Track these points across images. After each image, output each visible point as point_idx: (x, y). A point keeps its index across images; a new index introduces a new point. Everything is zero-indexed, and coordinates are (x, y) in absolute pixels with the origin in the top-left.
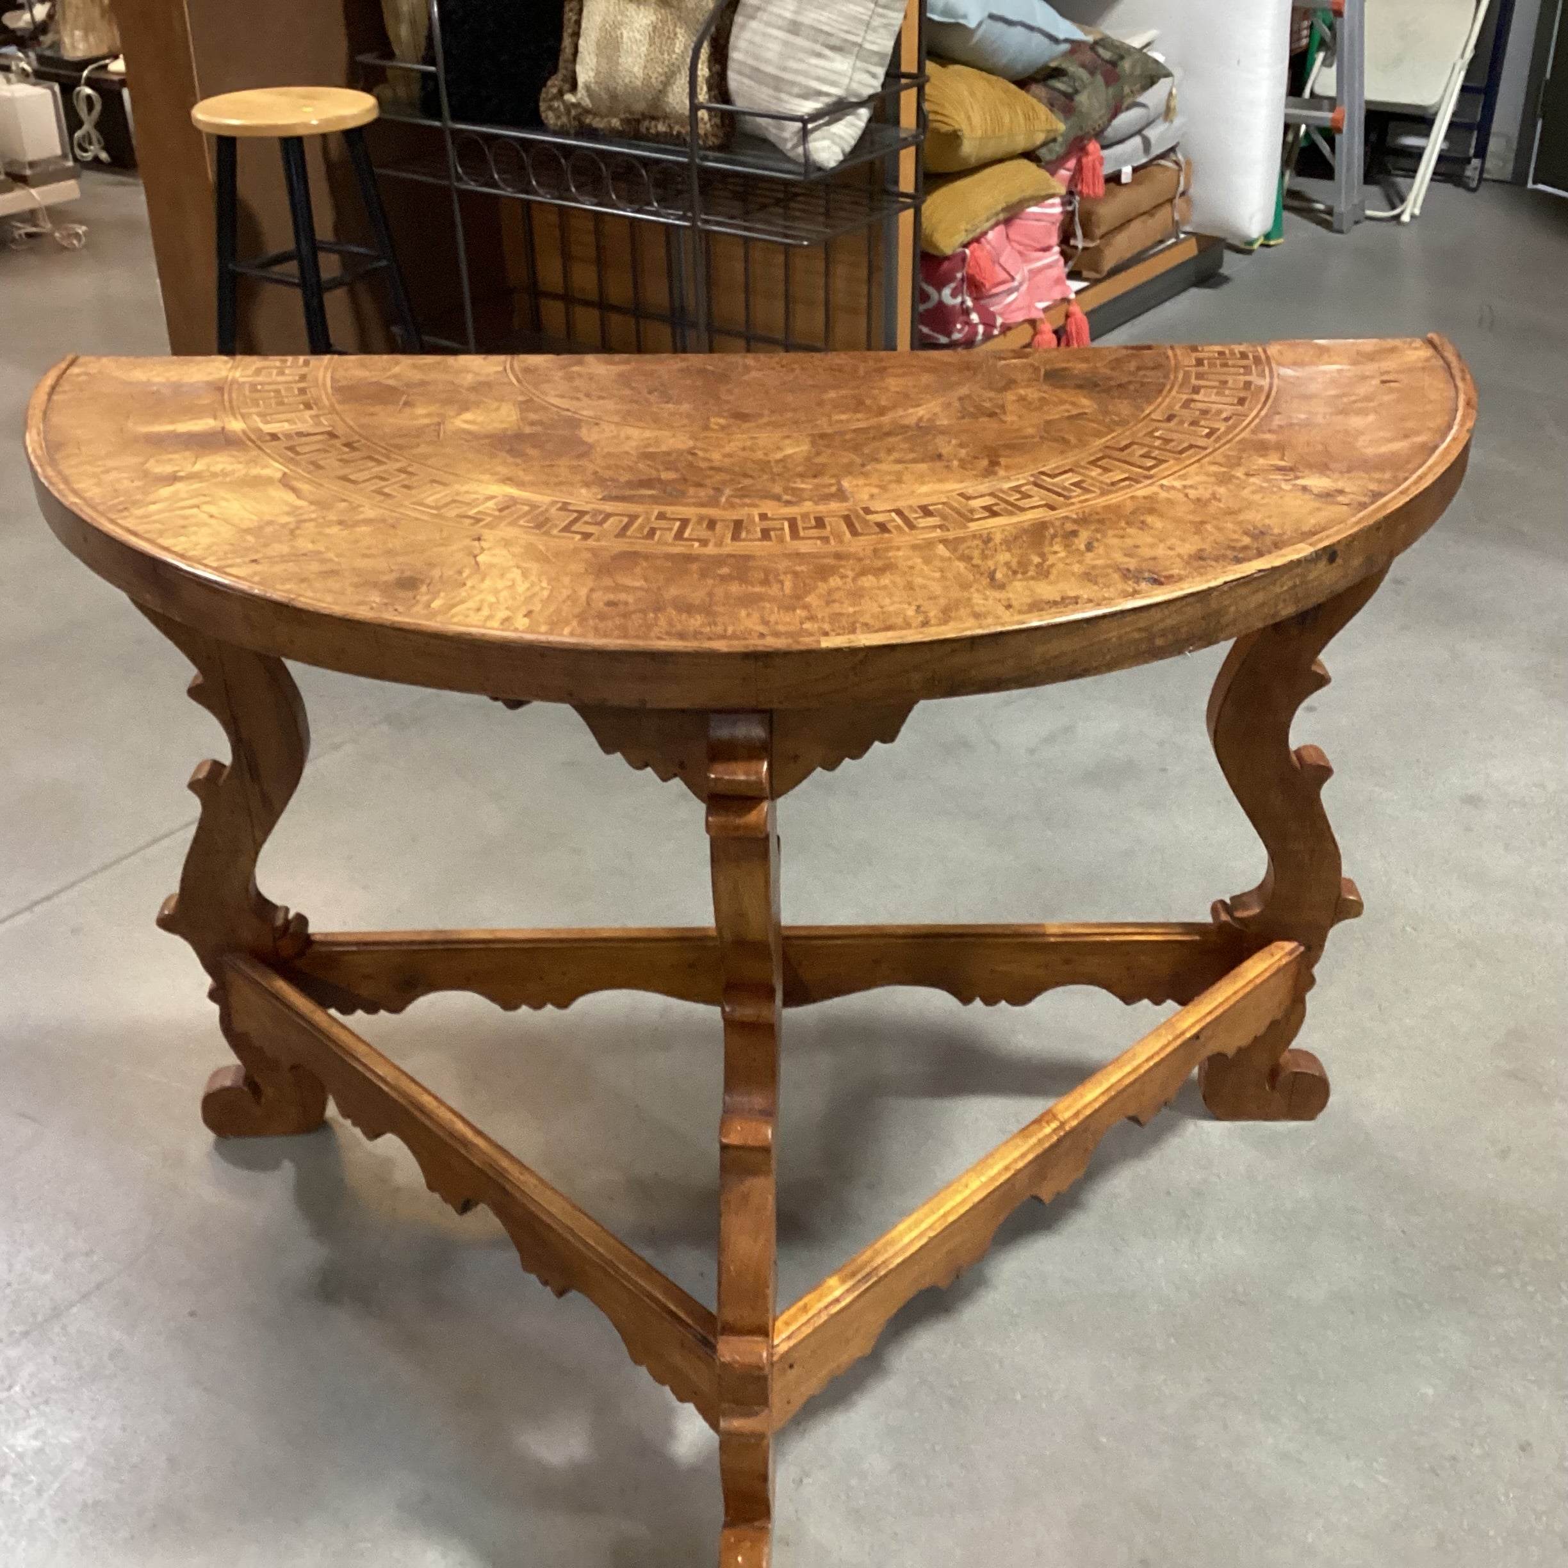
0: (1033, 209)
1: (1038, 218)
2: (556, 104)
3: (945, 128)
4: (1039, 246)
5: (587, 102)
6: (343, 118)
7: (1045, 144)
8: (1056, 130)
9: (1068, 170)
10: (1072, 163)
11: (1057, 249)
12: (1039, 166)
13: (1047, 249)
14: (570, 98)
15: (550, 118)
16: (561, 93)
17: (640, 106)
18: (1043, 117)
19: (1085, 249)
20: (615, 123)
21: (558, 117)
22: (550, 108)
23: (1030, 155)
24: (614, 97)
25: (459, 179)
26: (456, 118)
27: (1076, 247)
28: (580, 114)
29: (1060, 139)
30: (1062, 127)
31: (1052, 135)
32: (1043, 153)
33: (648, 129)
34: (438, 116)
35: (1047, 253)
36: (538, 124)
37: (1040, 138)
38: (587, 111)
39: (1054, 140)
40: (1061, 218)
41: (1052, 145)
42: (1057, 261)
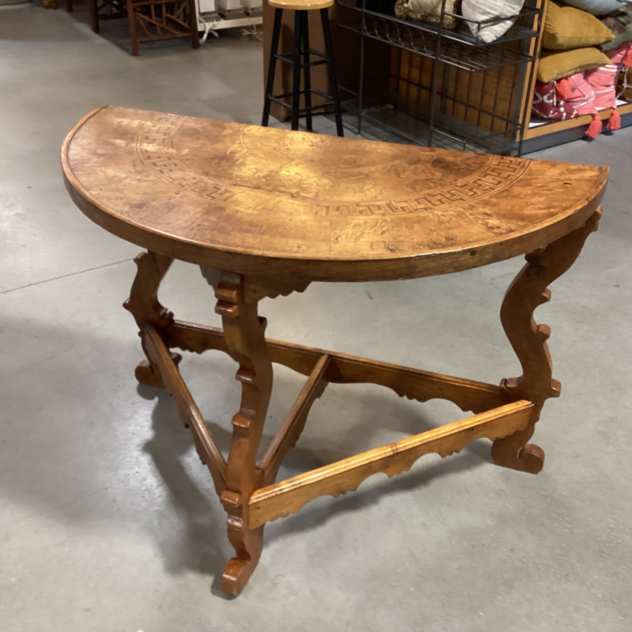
0: (601, 68)
1: (604, 72)
2: (400, 7)
3: (551, 32)
4: (604, 84)
5: (411, 7)
6: (317, 5)
7: (604, 43)
8: (611, 38)
9: (621, 55)
10: (624, 52)
11: (613, 86)
12: (601, 52)
13: (608, 86)
14: (405, 5)
15: (397, 12)
16: (402, 4)
17: (428, 11)
18: (605, 31)
19: (627, 88)
20: (419, 16)
21: (400, 12)
22: (398, 8)
23: (598, 47)
24: (420, 7)
25: (365, 31)
26: (367, 8)
27: (623, 87)
28: (408, 12)
29: (613, 41)
30: (613, 36)
31: (608, 40)
32: (604, 47)
33: (430, 20)
34: (361, 7)
35: (608, 88)
36: (392, 13)
37: (602, 40)
38: (410, 11)
39: (610, 41)
40: (616, 74)
41: (608, 44)
42: (612, 91)
